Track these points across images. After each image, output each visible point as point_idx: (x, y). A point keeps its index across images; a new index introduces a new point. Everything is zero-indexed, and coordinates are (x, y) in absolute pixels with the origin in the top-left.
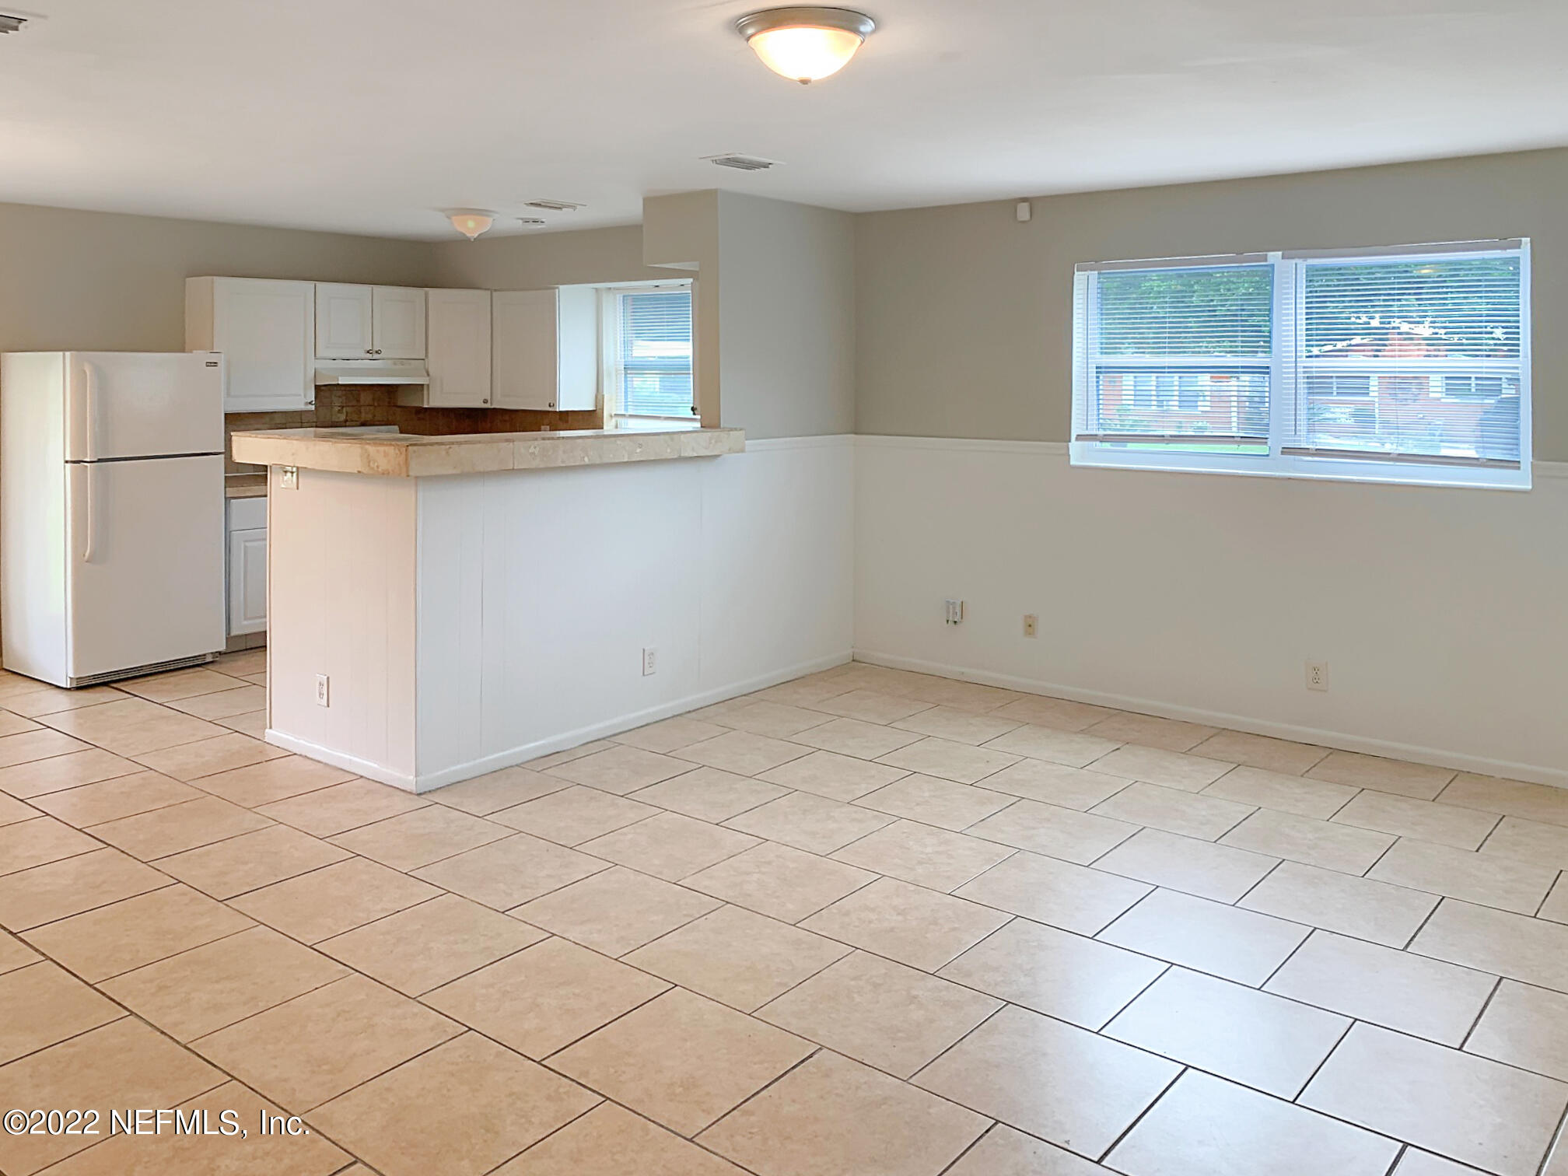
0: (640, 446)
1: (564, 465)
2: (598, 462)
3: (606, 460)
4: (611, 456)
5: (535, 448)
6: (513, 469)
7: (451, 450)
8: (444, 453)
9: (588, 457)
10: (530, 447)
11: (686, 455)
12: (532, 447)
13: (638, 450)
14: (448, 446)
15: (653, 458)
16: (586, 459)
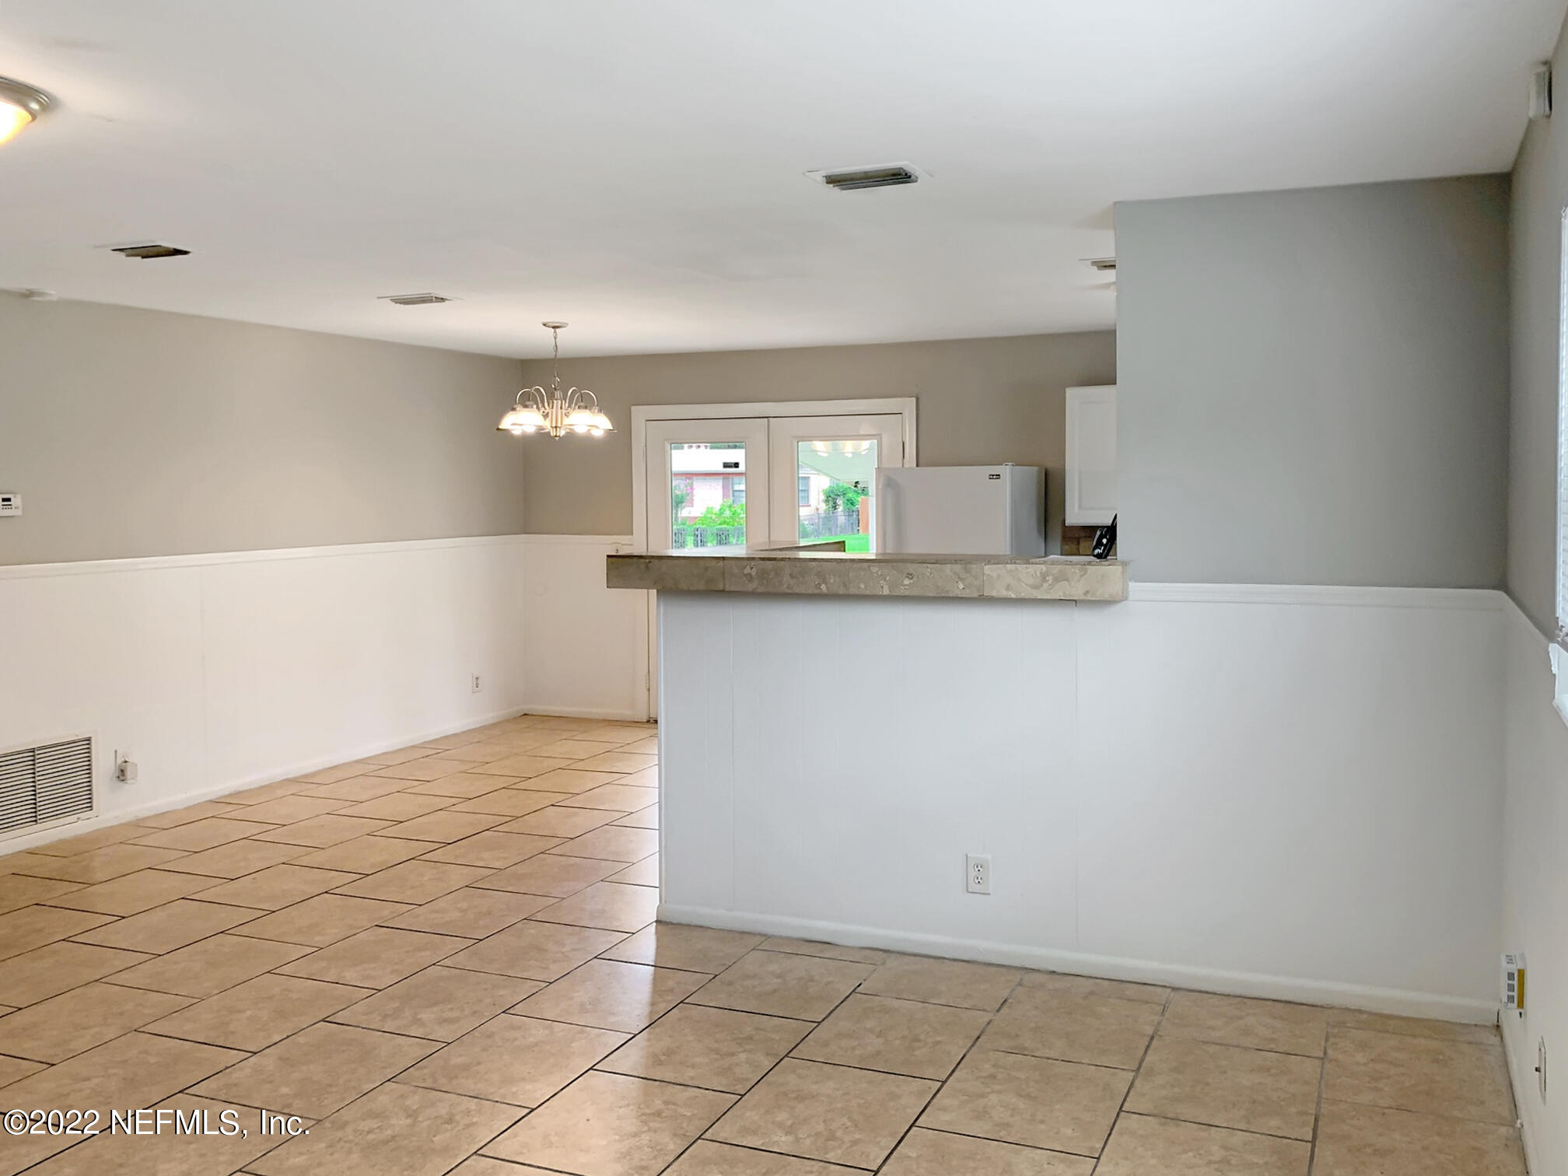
0: (910, 576)
1: (789, 591)
2: (842, 591)
3: (853, 591)
4: (863, 586)
5: (752, 568)
6: (724, 591)
7: (650, 564)
8: (643, 566)
9: (826, 584)
10: (745, 568)
11: (994, 594)
12: (748, 567)
13: (907, 582)
14: (648, 560)
15: (931, 595)
16: (823, 587)
